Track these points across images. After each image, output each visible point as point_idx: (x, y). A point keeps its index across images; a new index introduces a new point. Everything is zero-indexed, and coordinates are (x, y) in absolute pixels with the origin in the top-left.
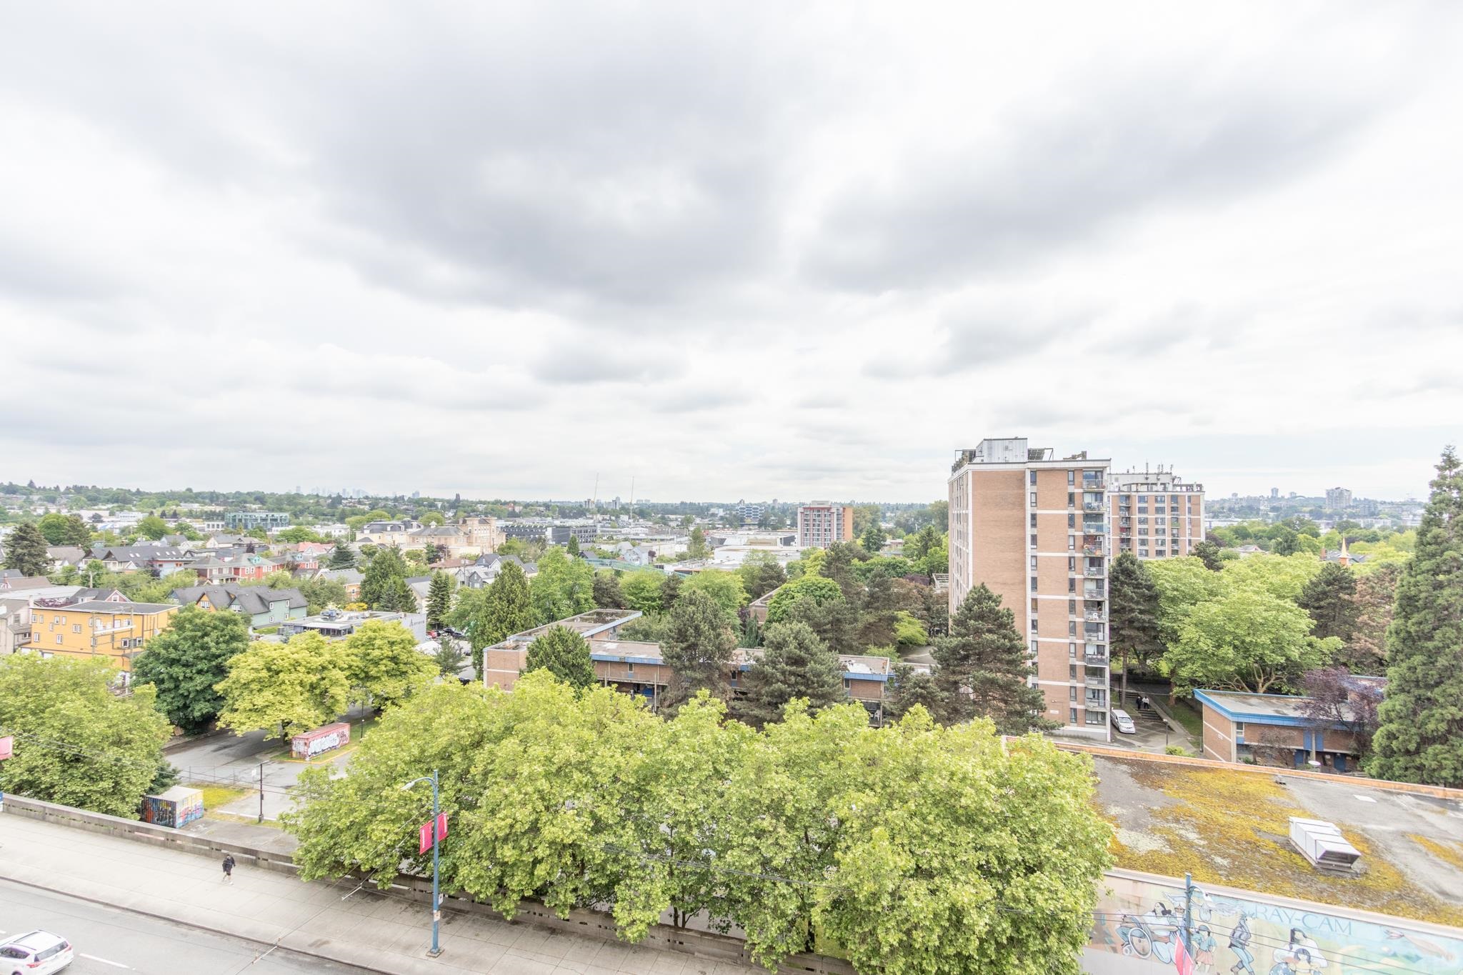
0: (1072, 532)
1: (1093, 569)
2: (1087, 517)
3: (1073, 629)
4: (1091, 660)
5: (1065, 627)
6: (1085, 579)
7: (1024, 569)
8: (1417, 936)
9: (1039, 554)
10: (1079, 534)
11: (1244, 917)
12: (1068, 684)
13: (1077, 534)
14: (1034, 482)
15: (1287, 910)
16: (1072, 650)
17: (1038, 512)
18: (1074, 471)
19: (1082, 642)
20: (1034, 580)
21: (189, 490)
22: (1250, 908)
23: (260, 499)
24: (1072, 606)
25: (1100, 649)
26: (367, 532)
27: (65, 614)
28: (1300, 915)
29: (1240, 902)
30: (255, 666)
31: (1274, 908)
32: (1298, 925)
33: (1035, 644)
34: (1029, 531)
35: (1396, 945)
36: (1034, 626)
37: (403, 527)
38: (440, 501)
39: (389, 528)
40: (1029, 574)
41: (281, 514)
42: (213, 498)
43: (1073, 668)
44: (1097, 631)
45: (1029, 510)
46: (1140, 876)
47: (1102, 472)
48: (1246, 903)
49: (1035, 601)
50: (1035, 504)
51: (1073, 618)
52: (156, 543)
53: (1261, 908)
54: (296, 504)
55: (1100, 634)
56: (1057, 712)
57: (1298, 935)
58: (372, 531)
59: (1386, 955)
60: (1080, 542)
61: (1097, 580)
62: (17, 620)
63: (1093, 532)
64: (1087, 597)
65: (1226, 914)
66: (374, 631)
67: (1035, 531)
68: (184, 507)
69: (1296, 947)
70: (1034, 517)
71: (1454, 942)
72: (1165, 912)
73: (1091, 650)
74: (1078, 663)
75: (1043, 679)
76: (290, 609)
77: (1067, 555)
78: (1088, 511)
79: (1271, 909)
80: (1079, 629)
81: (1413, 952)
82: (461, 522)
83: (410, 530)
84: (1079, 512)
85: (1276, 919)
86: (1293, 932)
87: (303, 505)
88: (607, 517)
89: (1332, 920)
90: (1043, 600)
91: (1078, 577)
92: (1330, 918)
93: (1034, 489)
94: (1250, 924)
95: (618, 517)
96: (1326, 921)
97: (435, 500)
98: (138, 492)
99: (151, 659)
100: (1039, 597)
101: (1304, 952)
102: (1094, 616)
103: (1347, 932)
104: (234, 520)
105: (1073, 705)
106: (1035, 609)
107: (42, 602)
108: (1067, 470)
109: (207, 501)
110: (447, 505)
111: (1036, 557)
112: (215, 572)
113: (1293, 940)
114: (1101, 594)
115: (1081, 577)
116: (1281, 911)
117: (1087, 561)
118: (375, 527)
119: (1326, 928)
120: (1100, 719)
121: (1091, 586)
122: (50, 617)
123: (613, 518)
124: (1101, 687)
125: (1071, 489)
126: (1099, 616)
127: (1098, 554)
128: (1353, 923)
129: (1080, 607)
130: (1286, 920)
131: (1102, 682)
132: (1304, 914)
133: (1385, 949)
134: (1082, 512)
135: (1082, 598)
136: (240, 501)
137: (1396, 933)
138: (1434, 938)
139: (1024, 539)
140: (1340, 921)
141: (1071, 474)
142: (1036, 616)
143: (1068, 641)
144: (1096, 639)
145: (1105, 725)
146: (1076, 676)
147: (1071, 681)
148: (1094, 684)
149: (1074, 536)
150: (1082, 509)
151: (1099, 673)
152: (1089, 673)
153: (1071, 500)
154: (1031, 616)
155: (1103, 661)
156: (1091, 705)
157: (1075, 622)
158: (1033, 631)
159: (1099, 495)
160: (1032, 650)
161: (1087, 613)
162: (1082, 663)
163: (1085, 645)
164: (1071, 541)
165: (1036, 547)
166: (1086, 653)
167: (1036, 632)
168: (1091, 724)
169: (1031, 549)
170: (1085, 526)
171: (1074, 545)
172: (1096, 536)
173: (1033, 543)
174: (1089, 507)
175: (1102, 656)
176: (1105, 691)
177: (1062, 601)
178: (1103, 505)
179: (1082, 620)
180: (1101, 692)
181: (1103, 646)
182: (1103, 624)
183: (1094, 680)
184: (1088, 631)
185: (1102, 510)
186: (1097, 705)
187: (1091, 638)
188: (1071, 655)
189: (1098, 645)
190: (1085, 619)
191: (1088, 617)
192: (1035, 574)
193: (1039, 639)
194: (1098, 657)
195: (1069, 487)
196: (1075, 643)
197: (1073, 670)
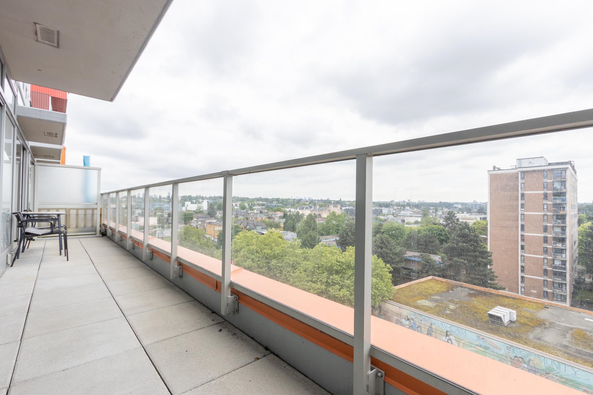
0: (545, 202)
1: (559, 221)
2: (555, 194)
3: (546, 251)
4: (555, 267)
5: (541, 250)
6: (553, 227)
7: (518, 221)
8: (488, 339)
9: (525, 213)
11: (431, 324)
12: (542, 279)
13: (549, 203)
14: (523, 178)
15: (445, 324)
16: (546, 261)
17: (525, 192)
18: (547, 171)
19: (552, 258)
20: (523, 227)
21: (260, 197)
22: (433, 321)
23: (278, 200)
24: (546, 240)
26: (298, 209)
27: (212, 225)
28: (449, 326)
29: (430, 319)
30: (238, 238)
31: (441, 322)
32: (448, 329)
33: (523, 258)
34: (520, 202)
35: (481, 342)
36: (523, 247)
37: (309, 208)
38: (333, 201)
39: (305, 208)
40: (520, 223)
41: (280, 204)
42: (266, 200)
44: (562, 253)
45: (520, 192)
46: (402, 306)
47: (565, 170)
48: (432, 319)
49: (523, 236)
50: (524, 188)
51: (545, 245)
52: (242, 211)
53: (437, 322)
54: (287, 202)
55: (564, 255)
56: (536, 292)
57: (448, 333)
58: (299, 209)
59: (477, 345)
60: (551, 208)
61: (561, 227)
62: (204, 226)
63: (558, 202)
64: (555, 235)
65: (426, 322)
66: (271, 233)
67: (523, 202)
68: (258, 202)
69: (448, 338)
70: (523, 195)
71: (502, 343)
72: (408, 319)
73: (557, 263)
74: (549, 268)
75: (528, 275)
76: (262, 228)
77: (543, 213)
78: (555, 191)
79: (440, 322)
80: (550, 252)
81: (488, 345)
82: (327, 206)
83: (311, 209)
85: (441, 326)
86: (447, 332)
87: (289, 202)
88: (399, 207)
89: (460, 329)
90: (527, 236)
91: (549, 225)
92: (459, 328)
93: (523, 181)
94: (433, 326)
95: (404, 208)
96: (457, 330)
97: (331, 200)
98: (248, 198)
99: (220, 235)
100: (525, 234)
101: (450, 340)
102: (559, 245)
103: (464, 334)
104: (267, 206)
105: (545, 289)
106: (523, 240)
107: (210, 222)
108: (543, 171)
109: (264, 201)
110: (335, 202)
112: (251, 219)
113: (447, 335)
114: (565, 234)
115: (551, 225)
116: (443, 323)
117: (555, 217)
118: (301, 208)
119: (457, 332)
120: (563, 298)
121: (559, 230)
122: (209, 225)
123: (402, 208)
124: (564, 282)
126: (562, 245)
127: (562, 213)
128: (467, 331)
129: (550, 241)
130: (445, 327)
131: (565, 280)
132: (451, 326)
133: (477, 343)
134: (551, 192)
135: (551, 236)
136: (272, 200)
137: (481, 337)
138: (494, 341)
139: (518, 205)
140: (462, 330)
141: (545, 173)
142: (523, 243)
143: (542, 257)
144: (561, 257)
145: (566, 302)
146: (547, 275)
147: (544, 277)
148: (559, 280)
149: (547, 204)
150: (552, 190)
151: (563, 275)
152: (555, 274)
153: (545, 186)
154: (520, 243)
155: (565, 269)
156: (557, 291)
157: (547, 248)
158: (522, 251)
159: (563, 183)
160: (521, 260)
161: (554, 243)
162: (551, 269)
163: (554, 260)
164: (545, 207)
165: (523, 209)
166: (554, 264)
167: (523, 251)
168: (557, 300)
169: (521, 210)
170: (554, 199)
171: (547, 209)
172: (561, 204)
173: (522, 207)
174: (554, 189)
175: (563, 266)
176: (566, 284)
177: (540, 237)
178: (565, 188)
179: (551, 247)
180: (564, 286)
181: (566, 261)
182: (566, 250)
183: (560, 278)
184: (555, 252)
185: (564, 190)
186: (561, 291)
187: (557, 257)
188: (545, 264)
189: (562, 261)
190: (553, 246)
191: (555, 245)
192: (523, 223)
193: (525, 255)
194: (560, 266)
195: (544, 179)
196: (547, 259)
197: (546, 272)
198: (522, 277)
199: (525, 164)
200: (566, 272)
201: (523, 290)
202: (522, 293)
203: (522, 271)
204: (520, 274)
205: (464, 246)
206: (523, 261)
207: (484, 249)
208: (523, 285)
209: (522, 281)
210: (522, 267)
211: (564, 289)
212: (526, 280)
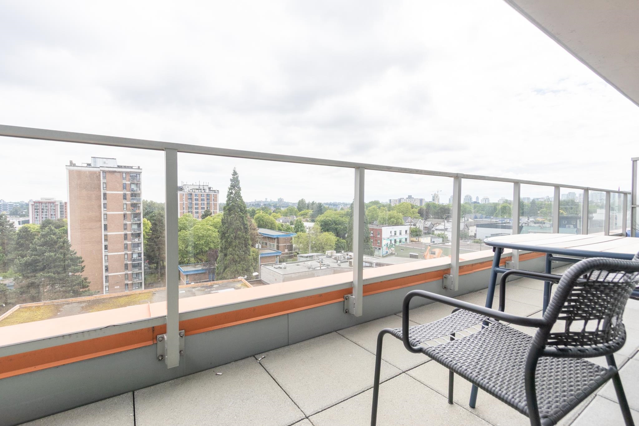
0: (125, 202)
1: (136, 219)
2: (132, 195)
3: (126, 247)
4: (134, 260)
5: (121, 246)
6: (132, 224)
7: (101, 221)
9: (108, 213)
10: (129, 203)
12: (124, 273)
14: (104, 178)
16: (126, 257)
17: (107, 192)
18: (126, 173)
19: (131, 252)
20: (106, 226)
24: (126, 237)
25: (139, 255)
33: (106, 257)
34: (103, 201)
36: (106, 247)
40: (103, 223)
43: (126, 265)
44: (138, 246)
45: (102, 192)
47: (139, 174)
49: (106, 236)
50: (106, 188)
51: (126, 242)
55: (140, 248)
56: (118, 287)
60: (129, 207)
61: (137, 223)
63: (135, 202)
64: (133, 232)
67: (106, 202)
70: (105, 195)
73: (135, 256)
74: (129, 263)
75: (111, 273)
77: (123, 213)
78: (132, 192)
80: (129, 247)
84: (129, 193)
90: (110, 235)
91: (128, 223)
93: (105, 181)
100: (108, 234)
102: (136, 240)
105: (127, 282)
106: (106, 240)
108: (122, 172)
111: (106, 214)
114: (140, 230)
115: (130, 223)
117: (132, 216)
120: (139, 286)
121: (135, 227)
124: (140, 271)
125: (124, 182)
126: (138, 240)
127: (137, 211)
129: (129, 237)
131: (141, 269)
135: (130, 233)
139: (101, 205)
141: (124, 174)
142: (107, 243)
143: (124, 253)
144: (137, 250)
145: (142, 288)
146: (127, 269)
147: (125, 271)
148: (136, 271)
149: (126, 204)
150: (130, 191)
151: (139, 265)
152: (134, 266)
153: (124, 187)
154: (104, 243)
155: (141, 260)
156: (135, 280)
157: (127, 244)
158: (105, 251)
159: (138, 185)
160: (105, 260)
161: (133, 239)
162: (131, 262)
163: (132, 254)
164: (125, 207)
165: (106, 209)
166: (132, 257)
167: (107, 250)
168: (136, 289)
169: (104, 210)
170: (132, 199)
171: (126, 208)
172: (137, 204)
173: (105, 207)
174: (132, 190)
175: (140, 258)
176: (141, 273)
177: (121, 235)
178: (140, 190)
179: (131, 242)
180: (140, 274)
181: (141, 253)
182: (141, 243)
183: (137, 269)
184: (134, 247)
185: (139, 192)
186: (138, 280)
187: (135, 250)
188: (125, 259)
189: (138, 253)
190: (132, 242)
191: (133, 241)
192: (106, 223)
193: (109, 254)
194: (138, 258)
195: (123, 181)
196: (127, 254)
197: (126, 266)
198: (106, 277)
199: (100, 163)
200: (141, 263)
201: (107, 289)
202: (107, 292)
203: (107, 270)
204: (104, 274)
205: (50, 256)
206: (107, 261)
207: (75, 255)
208: (107, 284)
209: (107, 281)
210: (106, 267)
211: (140, 277)
212: (110, 279)
